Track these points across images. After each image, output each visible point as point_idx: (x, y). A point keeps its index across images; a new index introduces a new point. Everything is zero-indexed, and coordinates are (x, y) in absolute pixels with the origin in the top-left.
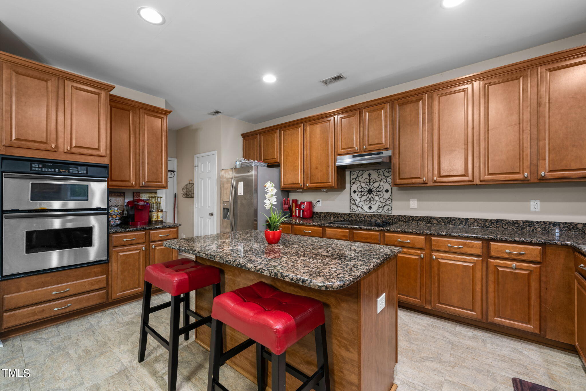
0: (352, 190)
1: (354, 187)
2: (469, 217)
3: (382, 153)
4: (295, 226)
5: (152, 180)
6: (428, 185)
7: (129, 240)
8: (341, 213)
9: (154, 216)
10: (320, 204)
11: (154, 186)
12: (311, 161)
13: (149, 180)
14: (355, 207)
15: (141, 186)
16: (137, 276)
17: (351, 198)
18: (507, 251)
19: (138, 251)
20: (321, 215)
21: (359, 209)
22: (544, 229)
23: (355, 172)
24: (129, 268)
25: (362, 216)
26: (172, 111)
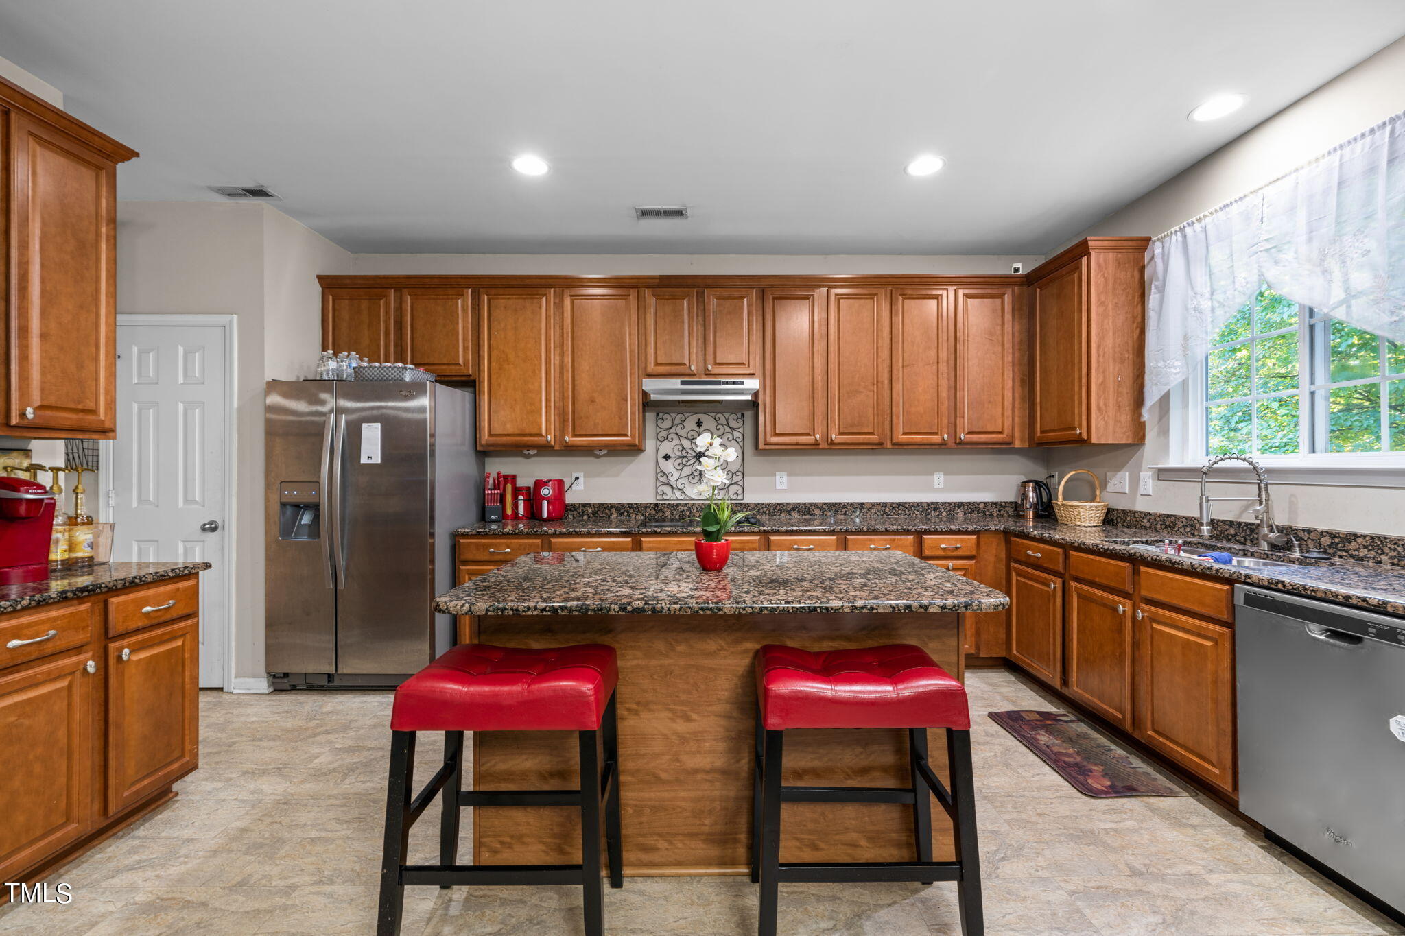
0: (662, 453)
1: (666, 448)
2: (864, 501)
3: (742, 383)
4: (553, 540)
5: (59, 404)
6: (821, 447)
7: (32, 644)
8: (636, 504)
9: (57, 541)
10: (580, 485)
11: (67, 424)
12: (576, 383)
13: (45, 403)
14: (667, 489)
15: (14, 421)
16: (63, 780)
17: (658, 471)
18: (943, 546)
19: (63, 683)
20: (583, 512)
21: (678, 493)
22: (949, 512)
23: (666, 416)
24: (31, 757)
25: (685, 508)
26: (137, 155)
